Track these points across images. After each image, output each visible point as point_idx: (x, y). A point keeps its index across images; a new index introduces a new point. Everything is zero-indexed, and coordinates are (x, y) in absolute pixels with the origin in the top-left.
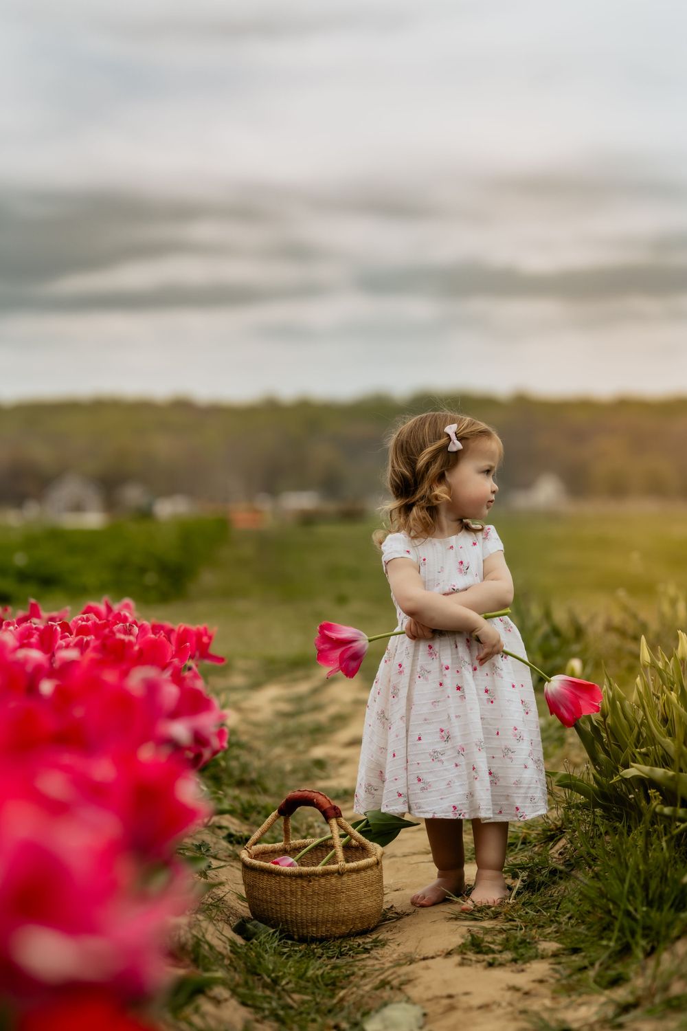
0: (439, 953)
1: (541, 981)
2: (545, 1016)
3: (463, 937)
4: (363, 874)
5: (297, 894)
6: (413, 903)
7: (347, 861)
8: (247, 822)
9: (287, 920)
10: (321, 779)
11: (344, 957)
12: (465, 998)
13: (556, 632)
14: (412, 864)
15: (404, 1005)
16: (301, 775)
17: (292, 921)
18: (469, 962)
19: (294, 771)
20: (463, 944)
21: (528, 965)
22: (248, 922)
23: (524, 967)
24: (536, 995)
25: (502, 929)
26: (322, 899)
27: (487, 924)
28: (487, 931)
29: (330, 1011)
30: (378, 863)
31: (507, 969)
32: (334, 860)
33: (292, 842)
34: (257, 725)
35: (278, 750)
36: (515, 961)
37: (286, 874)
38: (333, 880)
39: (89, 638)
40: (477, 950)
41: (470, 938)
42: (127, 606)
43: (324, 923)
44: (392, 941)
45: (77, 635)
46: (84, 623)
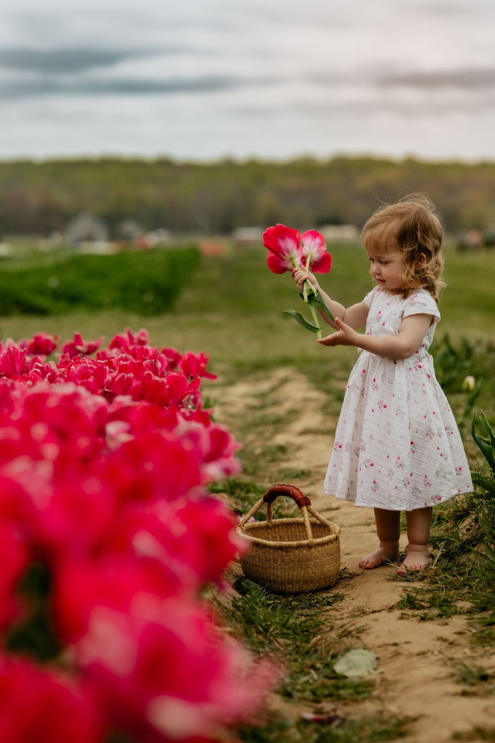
0: (384, 608)
1: (460, 633)
2: (467, 662)
3: (401, 596)
4: (326, 547)
5: (278, 561)
6: (361, 566)
7: (314, 538)
8: (233, 496)
9: (270, 580)
10: (284, 461)
11: (313, 608)
12: (406, 646)
13: (452, 352)
14: (357, 534)
15: (362, 651)
16: (269, 457)
17: (274, 581)
18: (407, 616)
19: (263, 454)
20: (401, 601)
21: (450, 619)
22: (243, 581)
23: (447, 621)
24: (458, 645)
25: (429, 589)
26: (296, 565)
27: (418, 585)
28: (417, 591)
29: (307, 653)
30: (337, 539)
31: (435, 622)
32: (305, 537)
33: (273, 520)
34: (233, 416)
35: (251, 437)
36: (440, 616)
37: (270, 547)
38: (305, 552)
39: (129, 375)
40: (412, 606)
41: (406, 597)
42: (143, 334)
43: (298, 582)
44: (347, 596)
45: (120, 372)
46: (124, 363)
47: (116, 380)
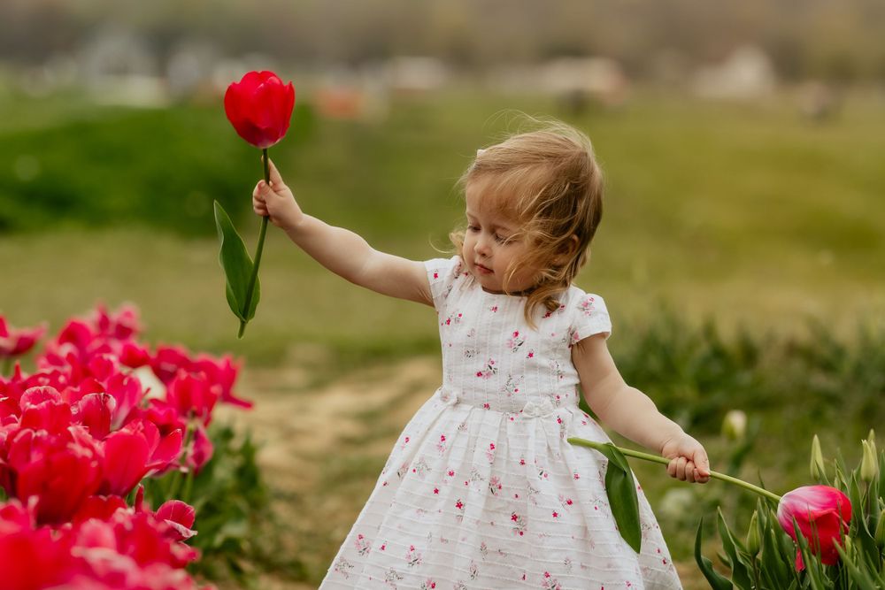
39: (39, 434)
42: (128, 314)
45: (23, 426)
46: (33, 407)
47: (16, 440)
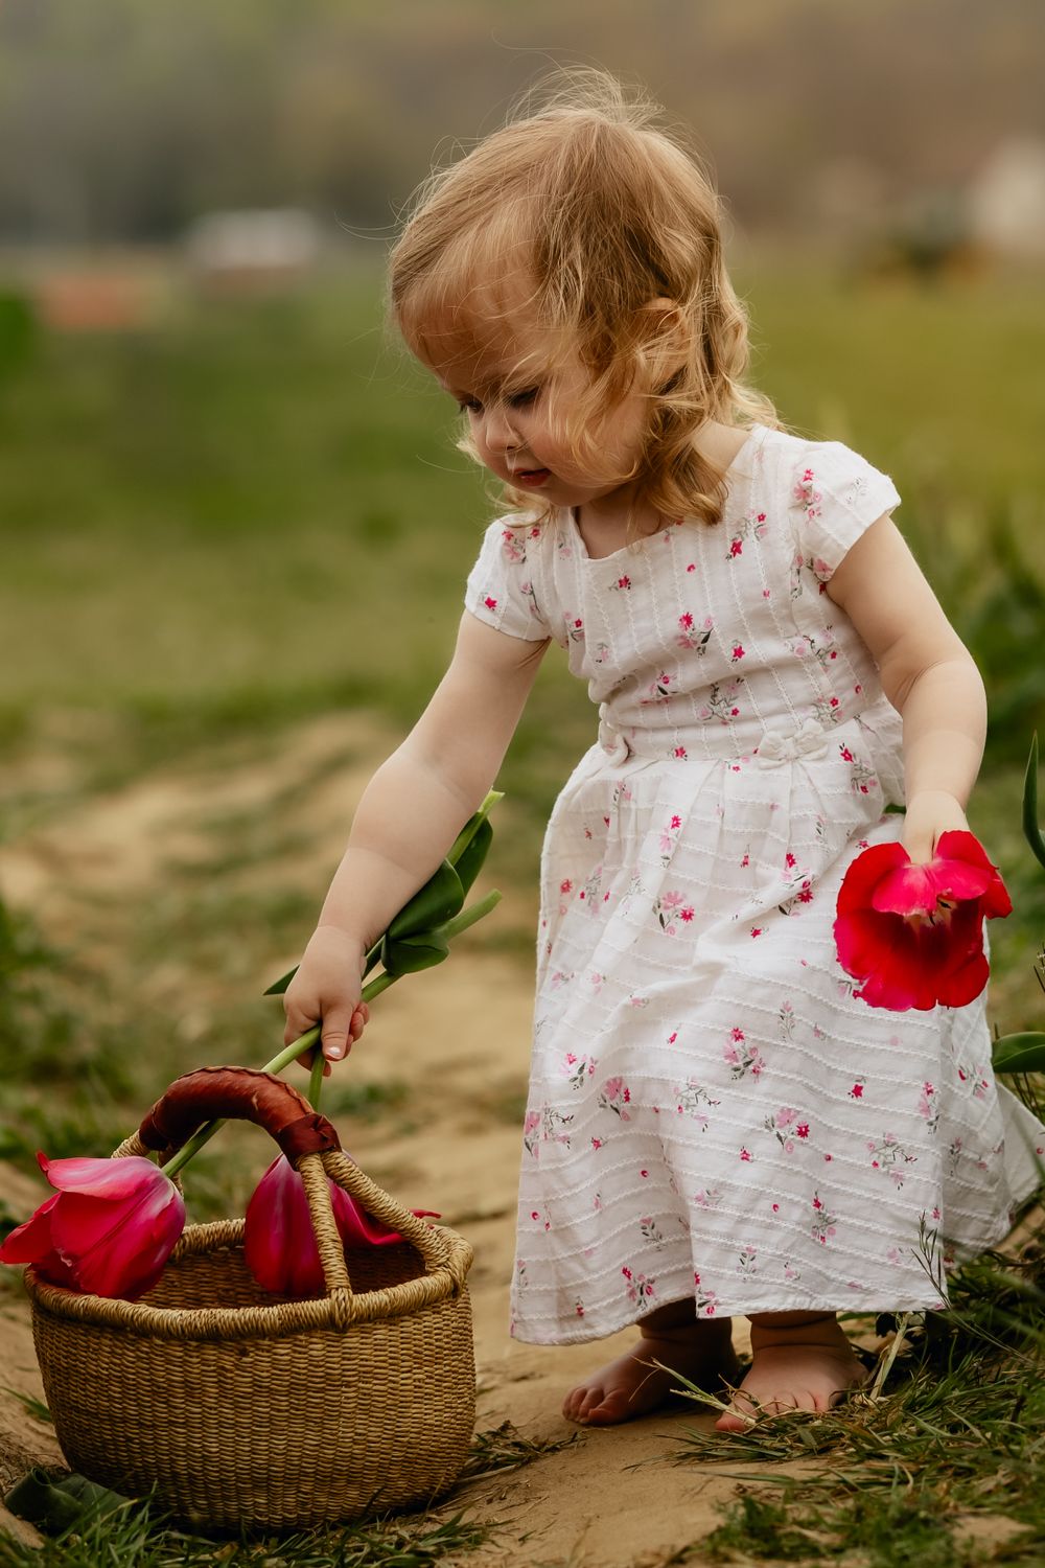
3: (720, 1509)
4: (409, 1325)
5: (204, 1393)
7: (359, 1288)
9: (175, 1475)
17: (192, 1479)
20: (720, 1529)
22: (55, 1481)
25: (844, 1482)
26: (284, 1405)
27: (798, 1470)
28: (796, 1491)
30: (455, 1291)
32: (317, 1287)
35: (168, 975)
37: (168, 1334)
38: (317, 1348)
40: (765, 1548)
41: (742, 1511)
43: (292, 1480)
44: (503, 1529)
